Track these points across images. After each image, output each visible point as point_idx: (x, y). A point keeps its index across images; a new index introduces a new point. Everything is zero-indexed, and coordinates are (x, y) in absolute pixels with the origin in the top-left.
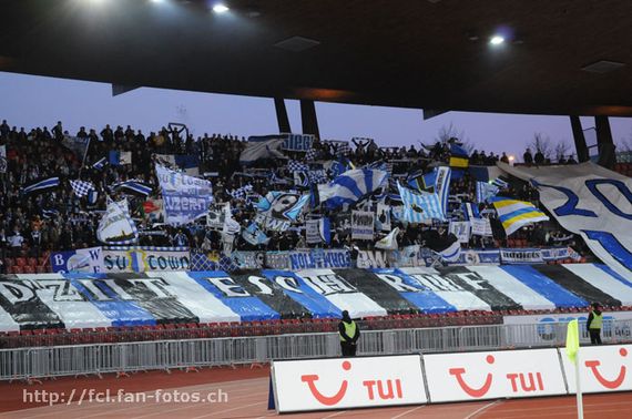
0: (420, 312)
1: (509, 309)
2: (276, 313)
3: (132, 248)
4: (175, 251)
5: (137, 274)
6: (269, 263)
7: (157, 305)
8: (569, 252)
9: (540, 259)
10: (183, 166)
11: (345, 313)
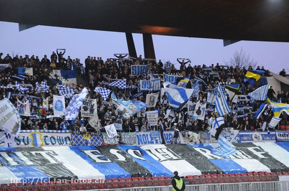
0: (223, 173)
1: (282, 171)
2: (128, 173)
3: (33, 131)
4: (61, 133)
5: (36, 148)
6: (123, 140)
7: (50, 168)
10: (66, 77)
11: (176, 173)
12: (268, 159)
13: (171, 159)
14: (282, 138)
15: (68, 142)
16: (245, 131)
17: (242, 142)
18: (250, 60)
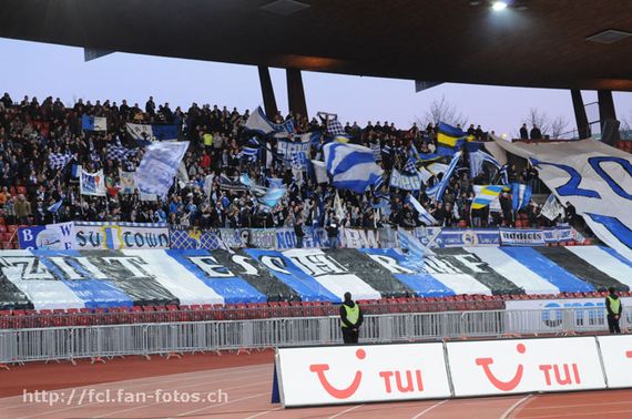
0: (416, 296)
1: (510, 293)
2: (262, 295)
3: (107, 223)
4: (153, 227)
5: (112, 251)
6: (254, 241)
7: (134, 285)
8: (573, 233)
9: (542, 241)
10: (161, 137)
11: (348, 295)
12: (487, 273)
13: (333, 273)
14: (510, 240)
15: (164, 244)
16: (452, 230)
17: (446, 246)
18: (456, 116)
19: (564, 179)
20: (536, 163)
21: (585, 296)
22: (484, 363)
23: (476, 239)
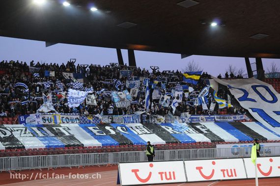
0: (180, 142)
1: (218, 141)
2: (117, 143)
3: (54, 114)
4: (73, 115)
5: (56, 125)
6: (114, 121)
7: (65, 138)
8: (245, 117)
9: (232, 120)
10: (76, 78)
11: (149, 142)
12: (209, 134)
13: (146, 133)
14: (219, 120)
15: (78, 121)
16: (195, 115)
17: (193, 122)
18: (198, 68)
19: (242, 95)
20: (230, 87)
21: (249, 143)
22: (199, 169)
23: (205, 119)
